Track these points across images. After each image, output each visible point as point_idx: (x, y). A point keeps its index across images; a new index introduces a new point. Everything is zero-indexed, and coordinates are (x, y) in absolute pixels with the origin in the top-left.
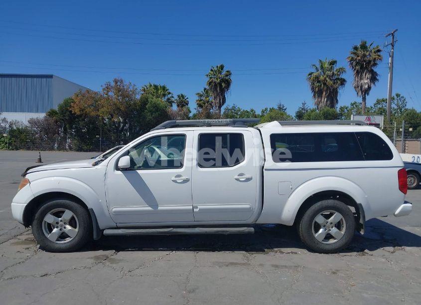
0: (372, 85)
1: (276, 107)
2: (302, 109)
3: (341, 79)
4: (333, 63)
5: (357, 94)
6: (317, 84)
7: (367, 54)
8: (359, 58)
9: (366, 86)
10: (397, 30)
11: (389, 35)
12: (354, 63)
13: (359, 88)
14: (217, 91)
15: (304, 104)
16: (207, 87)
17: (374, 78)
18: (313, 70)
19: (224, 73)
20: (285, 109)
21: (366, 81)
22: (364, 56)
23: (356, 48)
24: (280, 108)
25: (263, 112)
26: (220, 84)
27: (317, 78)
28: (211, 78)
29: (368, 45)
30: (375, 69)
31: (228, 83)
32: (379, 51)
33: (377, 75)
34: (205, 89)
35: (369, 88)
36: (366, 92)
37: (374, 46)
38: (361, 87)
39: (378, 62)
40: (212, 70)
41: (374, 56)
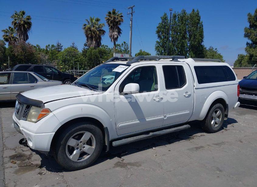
0: (119, 36)
1: (55, 45)
2: (73, 47)
3: (103, 30)
4: (98, 20)
5: (111, 40)
6: (89, 32)
7: (116, 17)
8: (112, 19)
9: (116, 36)
10: (134, 6)
11: (130, 8)
12: (110, 22)
13: (113, 37)
14: (21, 30)
15: (73, 44)
16: (12, 27)
17: (119, 32)
18: (87, 23)
19: (25, 16)
20: (62, 46)
21: (116, 33)
22: (115, 18)
23: (110, 13)
24: (58, 45)
25: (47, 47)
26: (24, 25)
27: (89, 28)
28: (16, 20)
29: (116, 12)
30: (120, 27)
31: (29, 24)
32: (122, 16)
33: (121, 30)
34: (10, 28)
35: (117, 37)
36: (116, 39)
37: (119, 13)
38: (113, 36)
39: (121, 23)
40: (16, 14)
41: (119, 19)
